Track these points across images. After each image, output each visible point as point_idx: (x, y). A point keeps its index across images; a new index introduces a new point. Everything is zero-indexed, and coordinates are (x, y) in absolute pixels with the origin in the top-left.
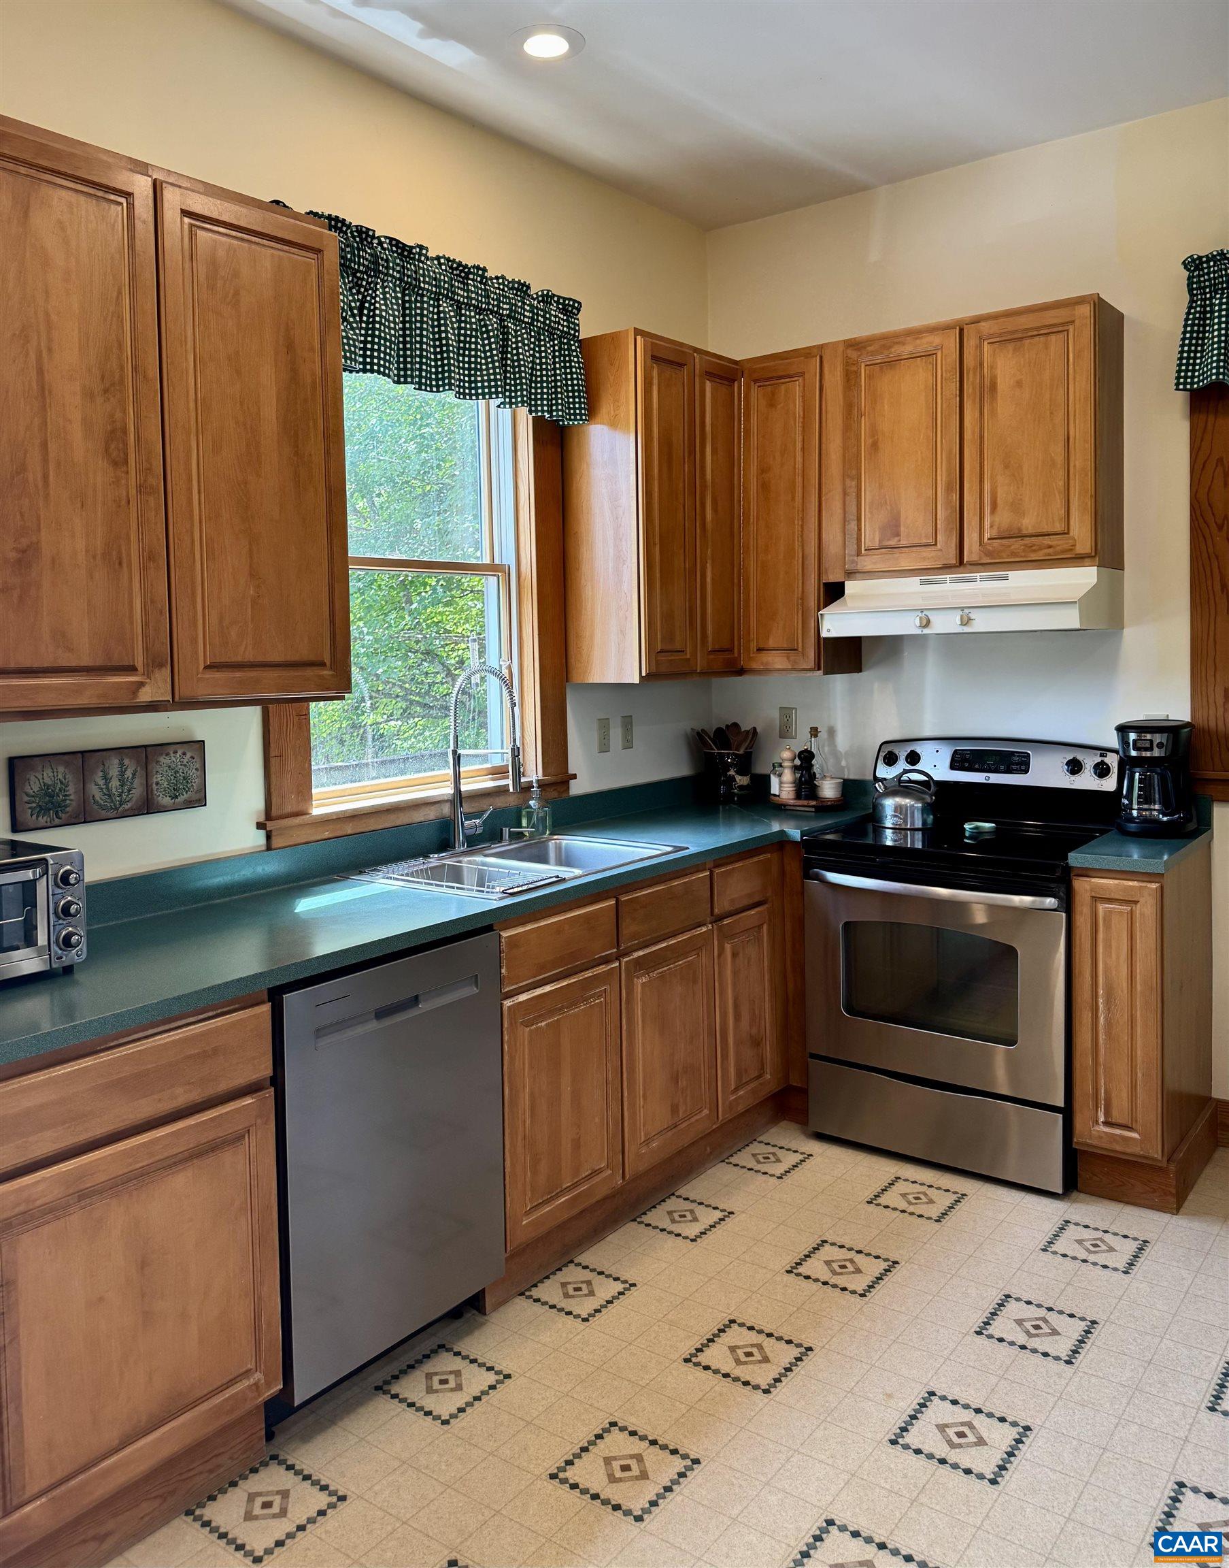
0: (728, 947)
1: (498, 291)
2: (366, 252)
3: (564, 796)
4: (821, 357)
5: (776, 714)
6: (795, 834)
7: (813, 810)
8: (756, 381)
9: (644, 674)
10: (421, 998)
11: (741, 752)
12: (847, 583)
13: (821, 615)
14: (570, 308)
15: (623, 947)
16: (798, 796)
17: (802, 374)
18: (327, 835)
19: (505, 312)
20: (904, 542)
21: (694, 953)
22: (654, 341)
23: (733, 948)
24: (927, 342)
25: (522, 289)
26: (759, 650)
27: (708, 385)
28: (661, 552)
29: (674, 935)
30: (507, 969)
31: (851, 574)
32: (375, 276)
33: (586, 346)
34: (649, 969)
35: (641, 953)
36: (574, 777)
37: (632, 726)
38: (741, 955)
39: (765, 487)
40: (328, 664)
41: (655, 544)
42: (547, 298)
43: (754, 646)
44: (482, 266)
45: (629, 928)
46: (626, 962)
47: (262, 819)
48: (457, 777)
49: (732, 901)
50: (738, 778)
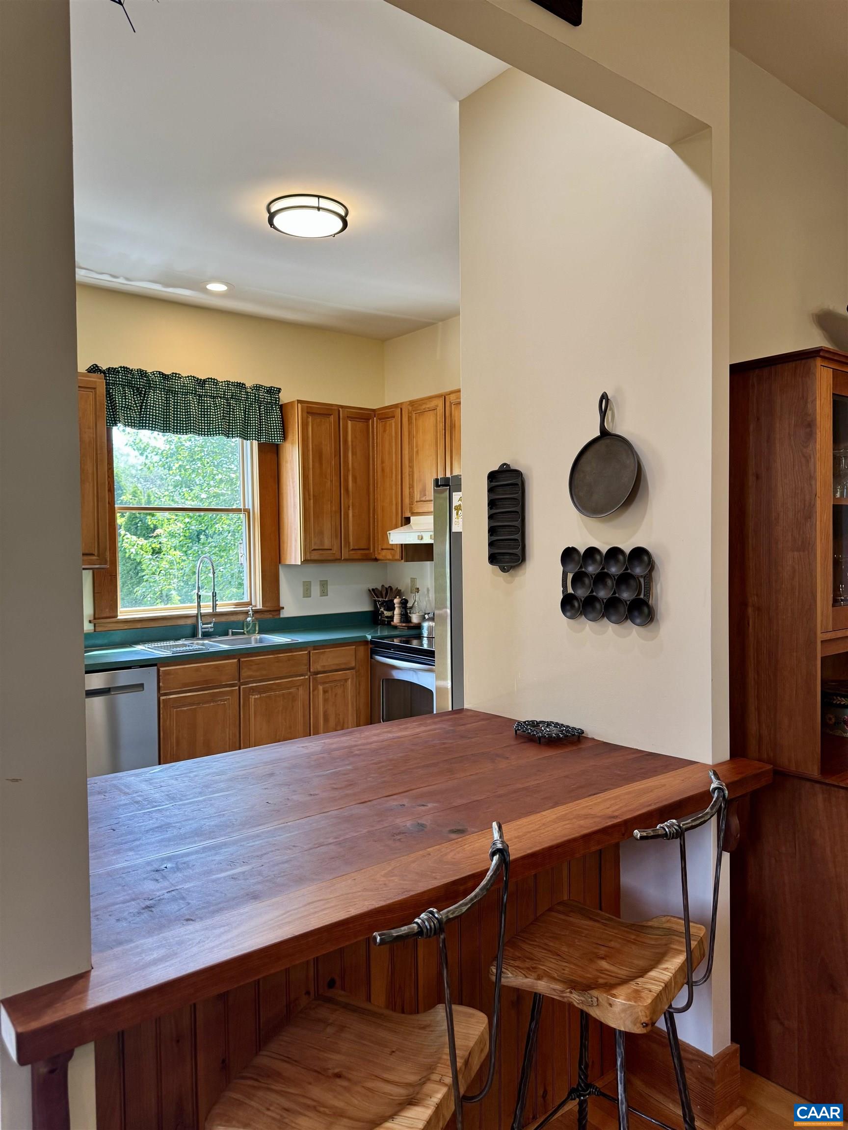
0: (321, 688)
1: (224, 388)
2: (144, 380)
3: (277, 617)
4: (401, 409)
5: (409, 581)
6: (369, 637)
7: (406, 628)
8: (380, 419)
9: (302, 560)
10: (111, 690)
11: (387, 600)
12: (411, 518)
13: (390, 533)
14: (273, 391)
15: (241, 681)
16: (401, 622)
17: (394, 417)
18: (126, 627)
19: (229, 397)
20: (427, 499)
21: (296, 688)
22: (308, 405)
23: (323, 688)
24: (432, 404)
25: (241, 386)
26: (382, 549)
27: (350, 423)
28: (314, 503)
29: (281, 678)
30: (163, 683)
31: (414, 514)
32: (149, 389)
33: (281, 407)
34: (260, 693)
35: (254, 685)
36: (283, 608)
37: (327, 585)
38: (330, 692)
39: (383, 470)
40: (96, 554)
41: (310, 499)
42: (257, 388)
43: (380, 549)
44: (213, 378)
45: (245, 673)
46: (243, 688)
47: (92, 618)
48: (199, 606)
49: (324, 666)
50: (385, 612)
